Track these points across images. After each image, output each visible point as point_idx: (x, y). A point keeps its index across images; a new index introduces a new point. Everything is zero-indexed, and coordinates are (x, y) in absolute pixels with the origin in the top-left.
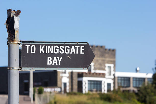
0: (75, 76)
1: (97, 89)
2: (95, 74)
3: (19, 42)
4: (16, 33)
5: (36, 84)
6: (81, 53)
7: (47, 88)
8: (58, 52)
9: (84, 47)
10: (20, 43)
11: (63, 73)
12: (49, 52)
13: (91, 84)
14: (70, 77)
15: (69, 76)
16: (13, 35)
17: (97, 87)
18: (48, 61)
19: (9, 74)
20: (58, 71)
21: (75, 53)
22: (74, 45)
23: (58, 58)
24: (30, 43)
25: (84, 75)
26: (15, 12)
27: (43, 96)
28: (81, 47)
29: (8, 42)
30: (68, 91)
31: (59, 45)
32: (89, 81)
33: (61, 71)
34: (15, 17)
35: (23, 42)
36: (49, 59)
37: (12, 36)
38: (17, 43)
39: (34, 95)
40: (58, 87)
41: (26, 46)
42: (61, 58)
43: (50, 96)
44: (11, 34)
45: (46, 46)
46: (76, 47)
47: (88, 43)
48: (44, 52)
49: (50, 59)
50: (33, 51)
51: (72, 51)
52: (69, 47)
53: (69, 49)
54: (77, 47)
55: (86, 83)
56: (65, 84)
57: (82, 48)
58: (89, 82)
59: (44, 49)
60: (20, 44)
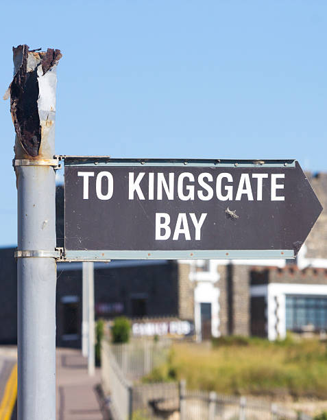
0: (241, 281)
1: (317, 323)
2: (310, 273)
3: (56, 162)
4: (45, 130)
5: (104, 308)
6: (274, 198)
7: (144, 323)
8: (191, 196)
9: (282, 176)
10: (59, 166)
11: (197, 269)
12: (160, 197)
13: (295, 307)
14: (224, 284)
15: (221, 279)
16: (35, 138)
17: (317, 316)
18: (158, 226)
19: (22, 274)
20: (181, 261)
21: (251, 198)
22: (250, 171)
23: (193, 216)
24: (94, 163)
25: (273, 274)
26: (39, 54)
27: (128, 349)
28: (274, 177)
29: (16, 161)
30: (216, 333)
31: (196, 172)
32: (288, 296)
33: (191, 262)
34: (40, 72)
35: (68, 160)
36: (161, 222)
37: (32, 141)
38: (47, 163)
39: (98, 348)
40: (183, 320)
41: (80, 174)
42: (204, 216)
43: (154, 349)
44: (25, 131)
45: (151, 175)
46: (254, 176)
47: (297, 163)
48: (142, 197)
49: (163, 220)
50: (105, 192)
51: (240, 191)
52: (230, 179)
53: (229, 184)
54: (260, 177)
55: (278, 305)
56: (206, 308)
57: (277, 179)
58: (291, 302)
59: (144, 185)
60: (58, 168)
